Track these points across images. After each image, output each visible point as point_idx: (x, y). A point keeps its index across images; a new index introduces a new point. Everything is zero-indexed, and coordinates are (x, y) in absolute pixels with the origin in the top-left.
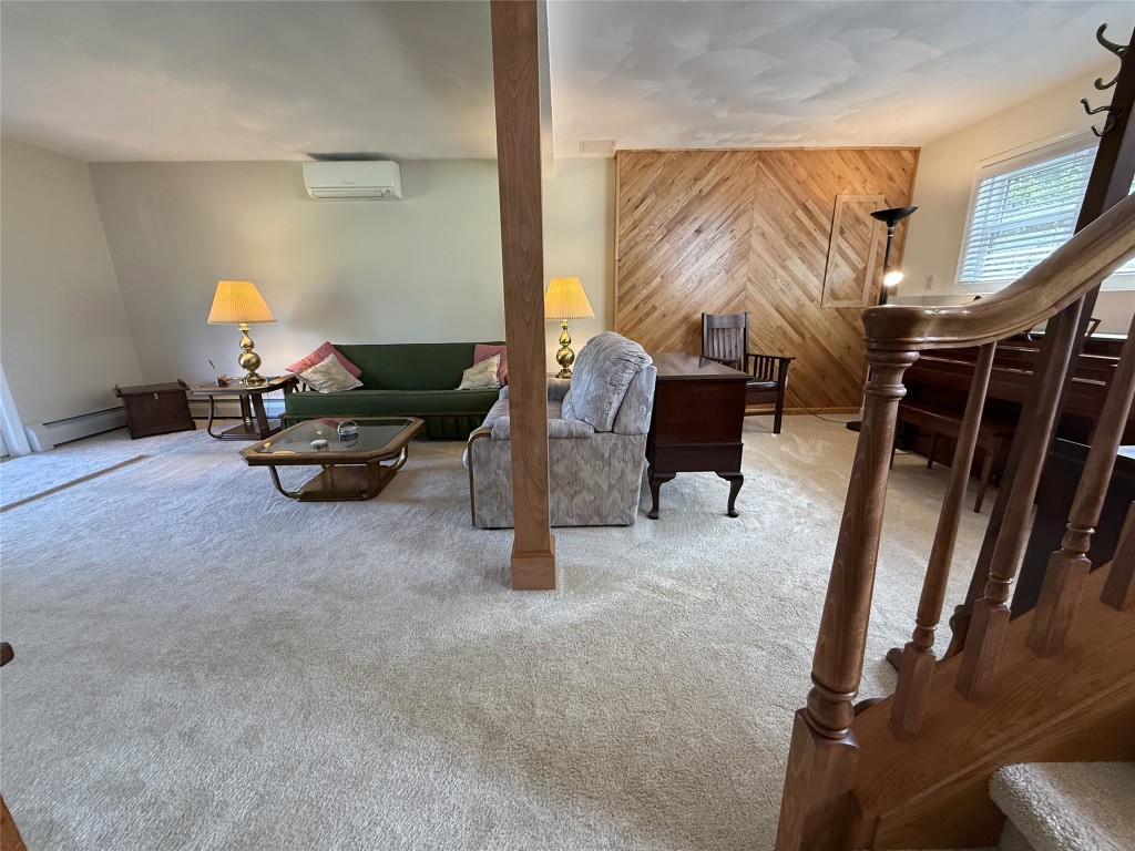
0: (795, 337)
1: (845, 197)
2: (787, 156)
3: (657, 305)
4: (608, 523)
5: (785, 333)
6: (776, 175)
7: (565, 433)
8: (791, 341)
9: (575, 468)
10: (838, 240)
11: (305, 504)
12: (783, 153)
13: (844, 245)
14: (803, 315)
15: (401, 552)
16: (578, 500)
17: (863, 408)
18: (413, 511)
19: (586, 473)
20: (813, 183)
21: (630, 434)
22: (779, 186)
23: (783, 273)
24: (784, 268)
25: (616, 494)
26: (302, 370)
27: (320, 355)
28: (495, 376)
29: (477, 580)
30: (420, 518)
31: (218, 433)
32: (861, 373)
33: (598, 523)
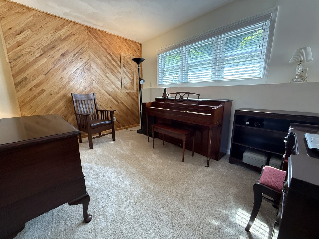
0: (115, 102)
1: (123, 54)
2: (99, 33)
3: (45, 89)
5: (111, 101)
6: (96, 39)
8: (114, 104)
10: (123, 68)
12: (97, 31)
13: (126, 71)
14: (117, 95)
17: (140, 124)
20: (111, 46)
22: (98, 44)
23: (107, 79)
24: (107, 76)
32: (137, 113)
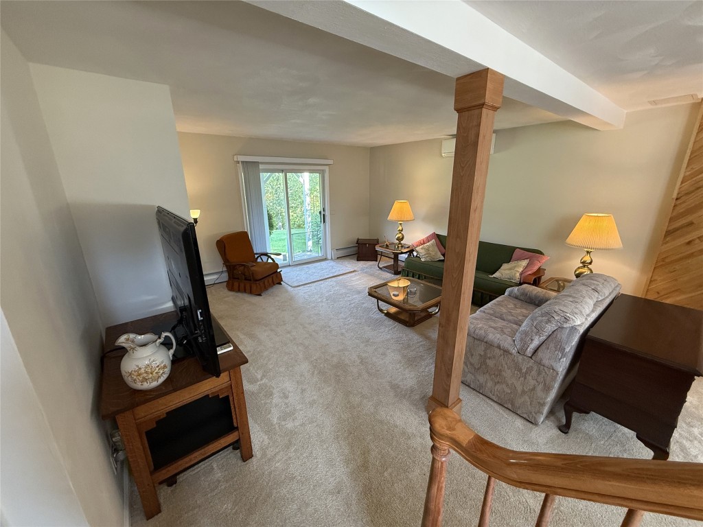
4: (518, 413)
7: (496, 345)
9: (500, 368)
11: (386, 317)
15: (400, 362)
16: (498, 387)
18: (422, 343)
19: (507, 374)
21: (544, 366)
25: (526, 398)
26: (417, 246)
27: (428, 239)
28: (518, 274)
29: (417, 397)
30: (421, 349)
31: (381, 266)
33: (510, 408)
